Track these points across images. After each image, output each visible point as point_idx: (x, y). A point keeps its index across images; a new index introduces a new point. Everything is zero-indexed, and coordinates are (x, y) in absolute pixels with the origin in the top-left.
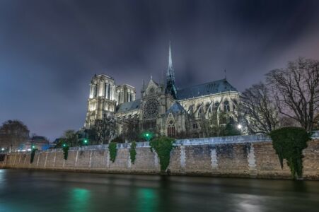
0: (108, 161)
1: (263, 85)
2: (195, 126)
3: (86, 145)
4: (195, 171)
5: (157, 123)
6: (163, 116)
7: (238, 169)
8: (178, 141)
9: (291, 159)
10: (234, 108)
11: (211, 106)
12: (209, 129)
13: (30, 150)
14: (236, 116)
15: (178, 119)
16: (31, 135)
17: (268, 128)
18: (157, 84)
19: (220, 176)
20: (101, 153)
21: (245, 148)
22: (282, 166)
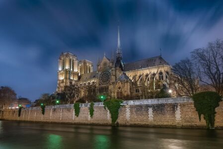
0: (74, 116)
1: (189, 61)
2: (137, 91)
3: (58, 104)
4: (137, 123)
5: (109, 89)
6: (113, 83)
7: (168, 122)
8: (125, 102)
9: (207, 115)
10: (167, 77)
11: (149, 76)
12: (148, 93)
13: (17, 107)
14: (168, 84)
15: (124, 85)
16: (18, 98)
17: (191, 92)
18: (109, 60)
19: (155, 127)
20: (69, 110)
21: (174, 107)
22: (200, 120)
